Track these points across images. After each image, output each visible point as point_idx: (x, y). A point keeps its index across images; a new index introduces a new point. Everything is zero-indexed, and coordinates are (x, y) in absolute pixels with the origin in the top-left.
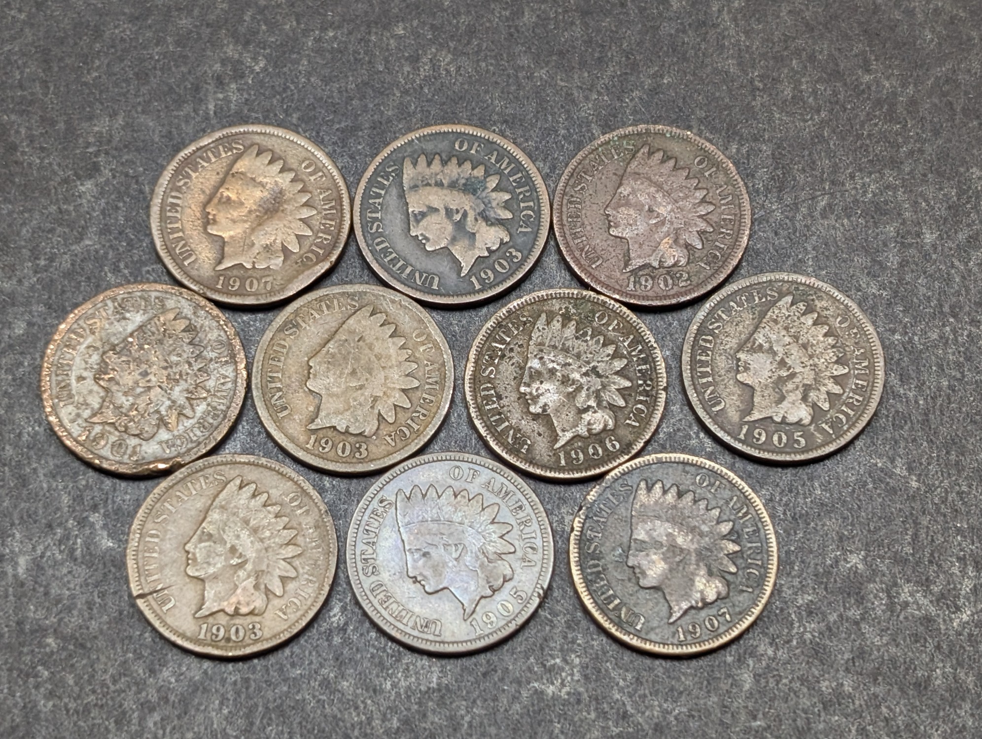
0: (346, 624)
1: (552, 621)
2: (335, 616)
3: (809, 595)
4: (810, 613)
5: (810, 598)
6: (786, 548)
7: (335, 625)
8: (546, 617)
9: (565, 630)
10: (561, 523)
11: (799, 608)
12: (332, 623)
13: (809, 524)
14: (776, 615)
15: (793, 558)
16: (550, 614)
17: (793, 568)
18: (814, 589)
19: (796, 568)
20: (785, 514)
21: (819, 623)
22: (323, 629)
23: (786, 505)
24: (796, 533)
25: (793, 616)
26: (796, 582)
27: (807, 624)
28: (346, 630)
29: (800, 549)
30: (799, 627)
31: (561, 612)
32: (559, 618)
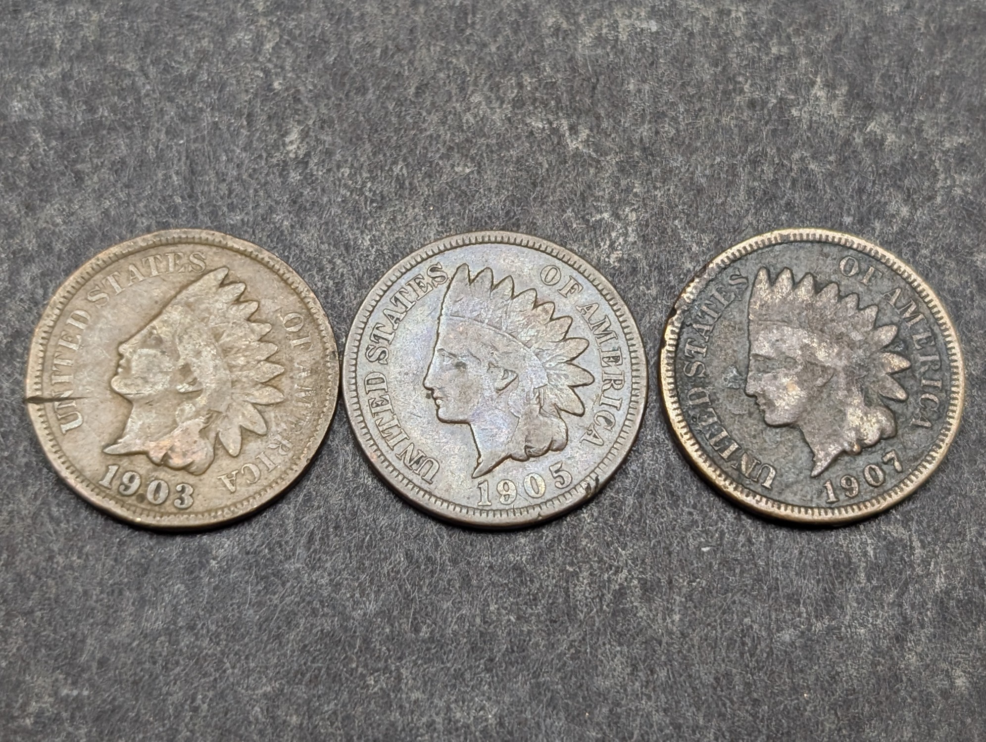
0: (308, 154)
1: (598, 162)
2: (291, 142)
3: (959, 136)
4: (961, 160)
5: (961, 141)
6: (928, 72)
7: (292, 155)
8: (590, 156)
9: (616, 174)
10: (614, 29)
11: (945, 153)
12: (288, 153)
13: (960, 41)
14: (913, 161)
15: (938, 85)
16: (595, 151)
17: (938, 100)
18: (968, 129)
19: (942, 100)
20: (927, 26)
21: (973, 174)
22: (274, 161)
23: (930, 13)
24: (942, 53)
25: (937, 164)
26: (942, 118)
27: (956, 176)
28: (307, 163)
29: (946, 74)
30: (946, 178)
31: (611, 149)
32: (608, 158)
